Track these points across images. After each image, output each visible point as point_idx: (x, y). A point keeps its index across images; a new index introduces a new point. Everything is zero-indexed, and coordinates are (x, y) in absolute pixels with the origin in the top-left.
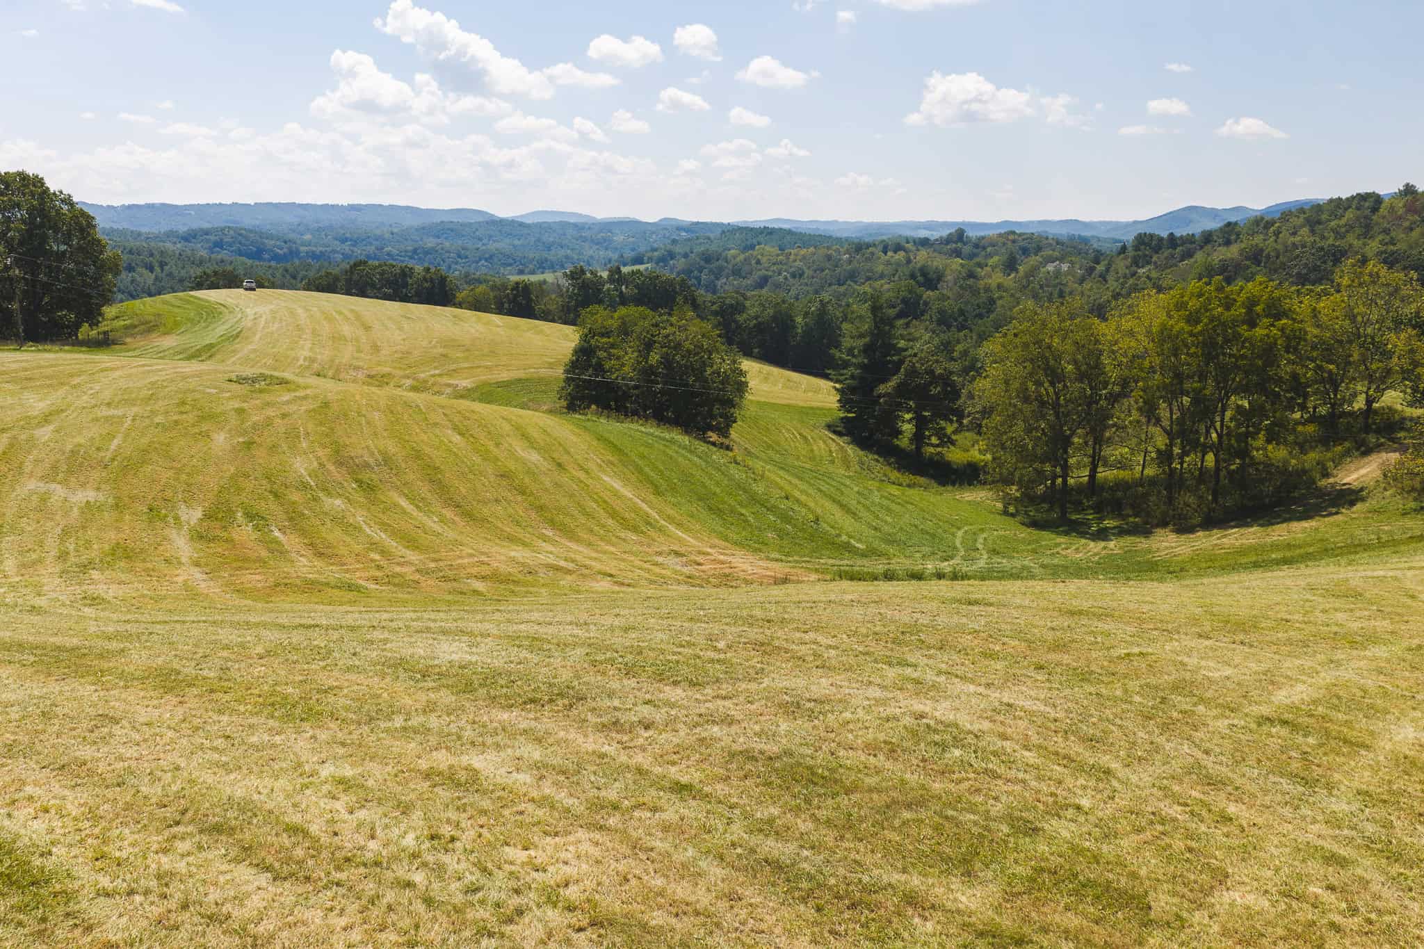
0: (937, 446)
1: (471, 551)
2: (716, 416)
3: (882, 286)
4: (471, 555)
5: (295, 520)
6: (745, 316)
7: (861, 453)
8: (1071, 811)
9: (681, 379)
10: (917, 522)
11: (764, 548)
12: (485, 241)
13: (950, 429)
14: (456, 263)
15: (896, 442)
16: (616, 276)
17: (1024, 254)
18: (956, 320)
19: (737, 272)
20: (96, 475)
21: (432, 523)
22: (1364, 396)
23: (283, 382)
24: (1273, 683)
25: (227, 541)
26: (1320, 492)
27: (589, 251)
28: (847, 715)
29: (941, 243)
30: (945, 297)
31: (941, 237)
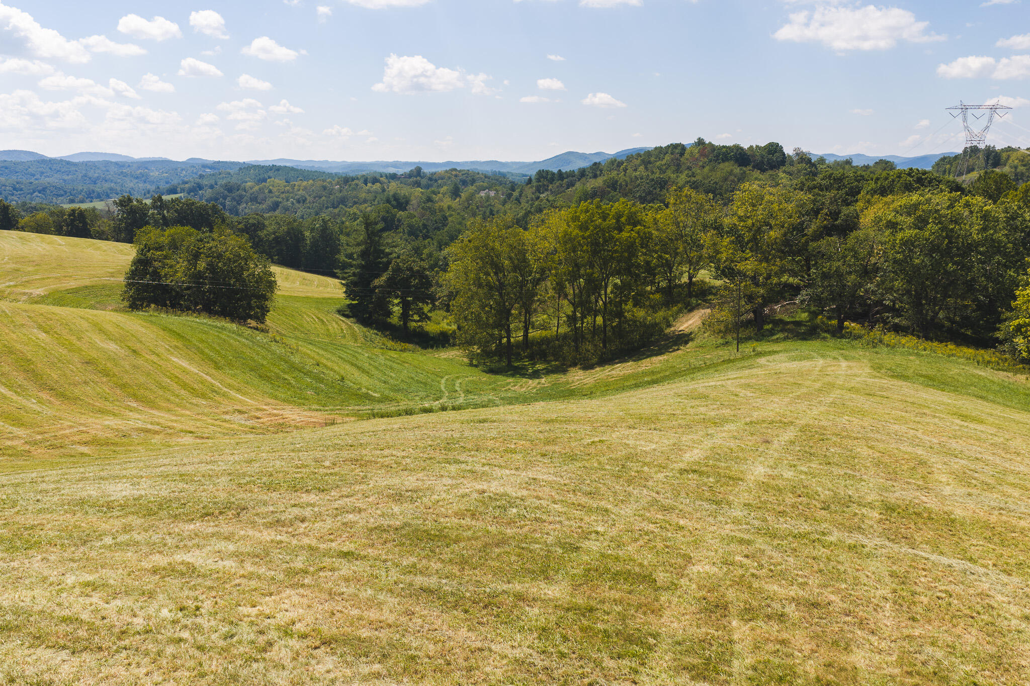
0: (418, 321)
1: (70, 423)
2: (254, 308)
3: (366, 208)
6: (265, 232)
7: (365, 329)
8: (593, 535)
9: (224, 280)
10: (413, 376)
11: (306, 402)
12: (38, 176)
13: (426, 309)
15: (389, 320)
16: (159, 204)
17: (463, 184)
18: (421, 232)
19: (254, 199)
21: (32, 405)
22: (687, 274)
24: (681, 450)
26: (667, 337)
27: (130, 184)
28: (436, 497)
29: (406, 177)
30: (412, 215)
31: (405, 173)
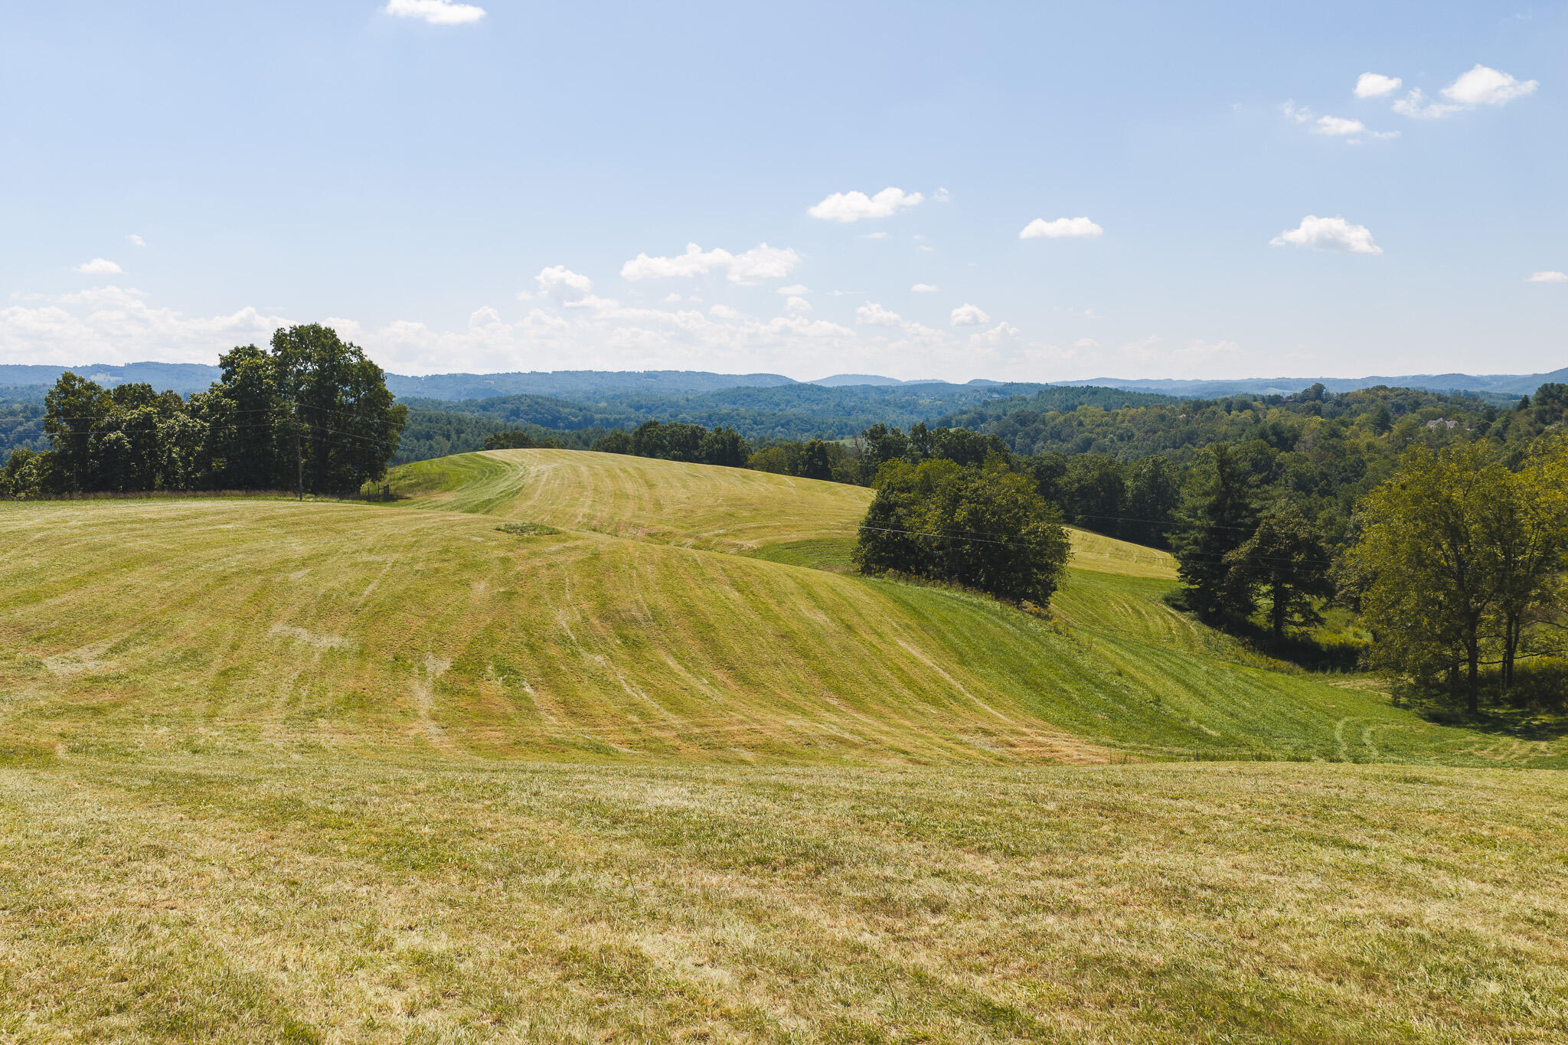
0: (1302, 624)
1: (742, 717)
2: (1032, 582)
3: (1226, 447)
4: (742, 722)
5: (549, 676)
6: (1066, 479)
7: (1207, 630)
10: (1284, 710)
11: (1093, 731)
12: (783, 406)
13: (1317, 605)
14: (752, 429)
15: (1250, 619)
16: (921, 436)
17: (1398, 411)
18: (1317, 485)
19: (1056, 435)
20: (345, 620)
21: (702, 686)
23: (553, 532)
25: (472, 695)
27: (892, 413)
29: (1295, 401)
30: (1305, 458)
31: (1295, 395)
